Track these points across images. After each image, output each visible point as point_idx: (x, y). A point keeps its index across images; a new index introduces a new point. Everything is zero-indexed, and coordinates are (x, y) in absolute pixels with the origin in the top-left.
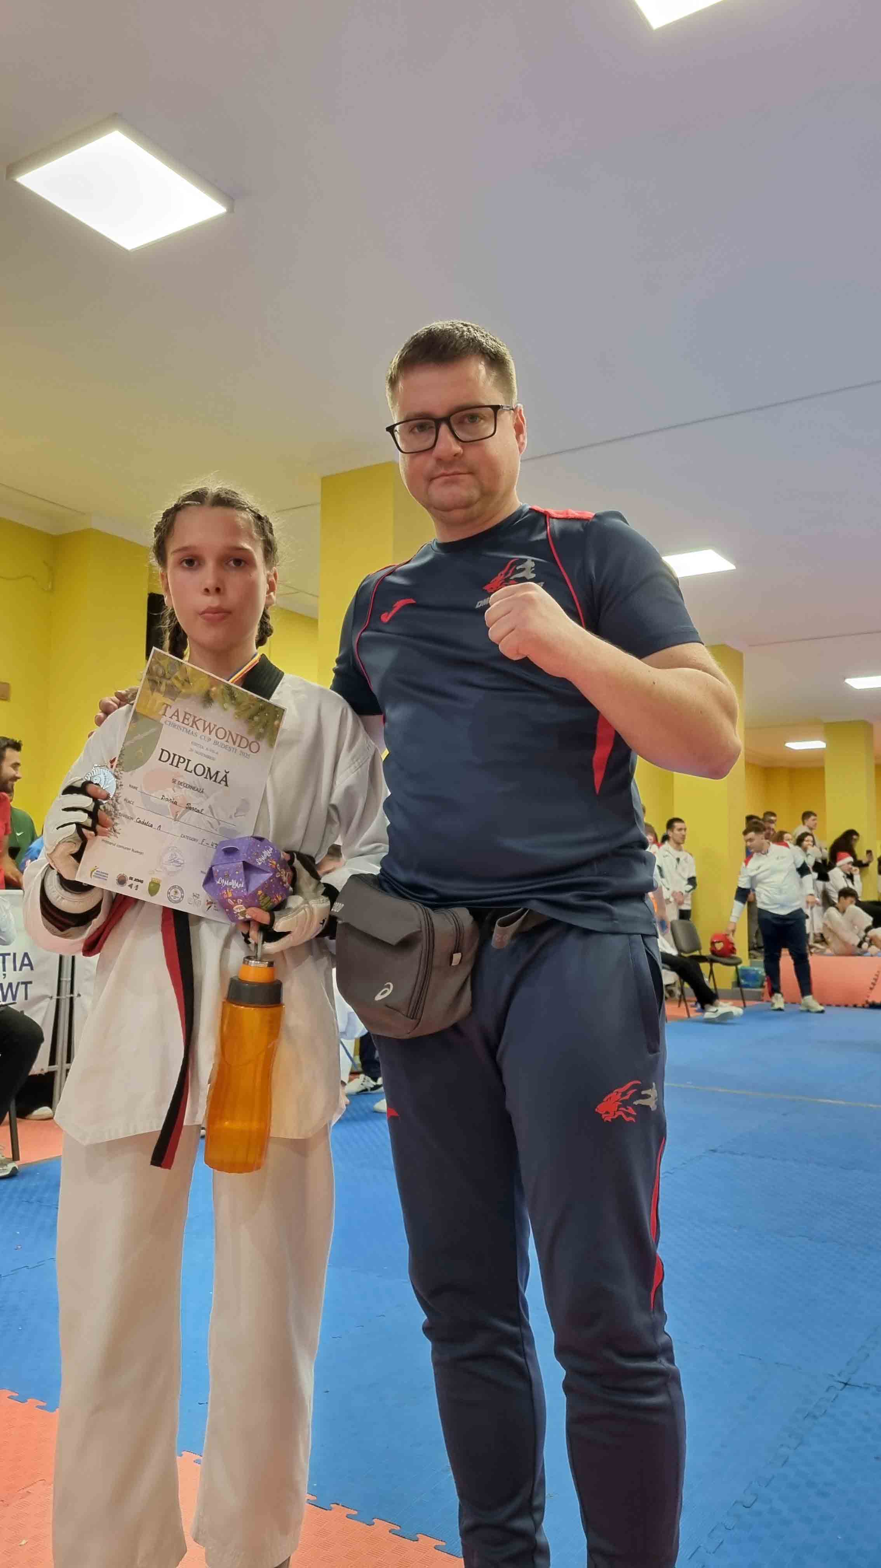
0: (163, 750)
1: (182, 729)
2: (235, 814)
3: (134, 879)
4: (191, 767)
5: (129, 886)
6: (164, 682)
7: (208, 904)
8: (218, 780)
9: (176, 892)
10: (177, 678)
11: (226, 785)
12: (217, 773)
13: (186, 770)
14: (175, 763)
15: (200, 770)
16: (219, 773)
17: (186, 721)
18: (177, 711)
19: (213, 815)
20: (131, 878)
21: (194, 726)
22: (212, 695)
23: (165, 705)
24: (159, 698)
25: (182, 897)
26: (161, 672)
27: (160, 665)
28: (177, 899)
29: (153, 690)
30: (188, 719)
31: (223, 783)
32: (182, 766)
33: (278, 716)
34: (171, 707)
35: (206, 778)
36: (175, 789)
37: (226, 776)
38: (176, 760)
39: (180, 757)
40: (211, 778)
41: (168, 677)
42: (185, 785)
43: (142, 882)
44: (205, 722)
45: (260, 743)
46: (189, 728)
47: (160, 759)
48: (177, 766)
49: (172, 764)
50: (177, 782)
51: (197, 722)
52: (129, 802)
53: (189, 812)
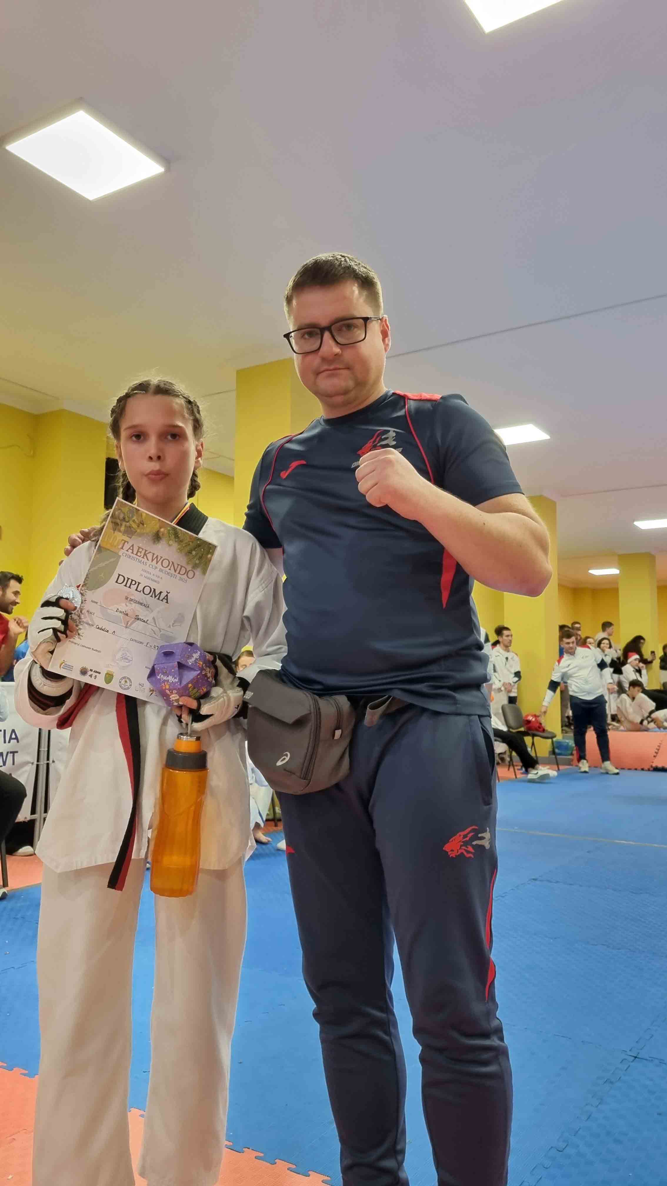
0: (119, 575)
1: (135, 559)
2: (173, 624)
3: (93, 671)
4: (140, 588)
5: (90, 676)
6: (124, 523)
7: (150, 691)
8: (161, 599)
9: (126, 682)
10: (134, 521)
11: (167, 602)
12: (161, 593)
13: (136, 590)
14: (128, 585)
15: (147, 590)
16: (162, 593)
17: (139, 554)
18: (133, 546)
19: (155, 623)
20: (91, 670)
21: (145, 557)
22: (161, 534)
23: (123, 542)
24: (120, 536)
25: (131, 685)
26: (122, 516)
27: (122, 511)
28: (127, 687)
29: (114, 530)
30: (141, 552)
31: (165, 601)
32: (134, 587)
33: (211, 551)
34: (128, 542)
35: (152, 596)
36: (127, 604)
37: (167, 595)
38: (129, 582)
39: (132, 580)
40: (155, 597)
41: (127, 520)
42: (135, 601)
43: (99, 673)
44: (154, 554)
45: (194, 571)
46: (140, 559)
47: (117, 582)
48: (130, 587)
49: (126, 586)
50: (129, 599)
51: (147, 555)
52: (91, 613)
53: (137, 622)
